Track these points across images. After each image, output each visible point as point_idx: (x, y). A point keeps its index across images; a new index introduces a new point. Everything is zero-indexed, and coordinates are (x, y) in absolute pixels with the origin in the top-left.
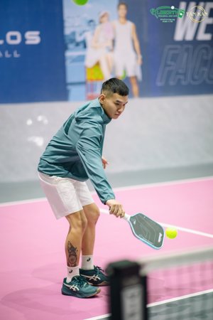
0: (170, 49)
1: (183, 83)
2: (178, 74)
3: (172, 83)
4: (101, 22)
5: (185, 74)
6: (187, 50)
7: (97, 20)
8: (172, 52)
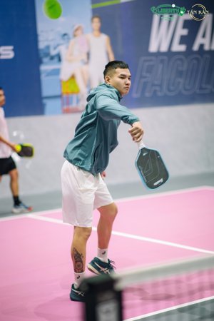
0: (145, 61)
1: (159, 94)
2: (153, 85)
3: (147, 94)
4: (75, 36)
5: (161, 86)
6: (162, 61)
7: (71, 34)
8: (147, 64)
